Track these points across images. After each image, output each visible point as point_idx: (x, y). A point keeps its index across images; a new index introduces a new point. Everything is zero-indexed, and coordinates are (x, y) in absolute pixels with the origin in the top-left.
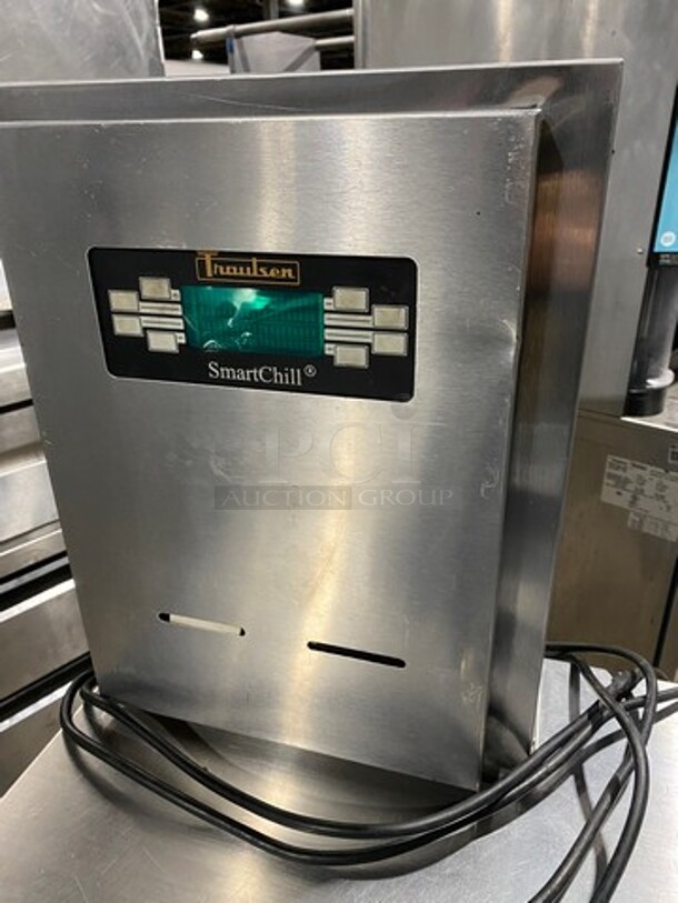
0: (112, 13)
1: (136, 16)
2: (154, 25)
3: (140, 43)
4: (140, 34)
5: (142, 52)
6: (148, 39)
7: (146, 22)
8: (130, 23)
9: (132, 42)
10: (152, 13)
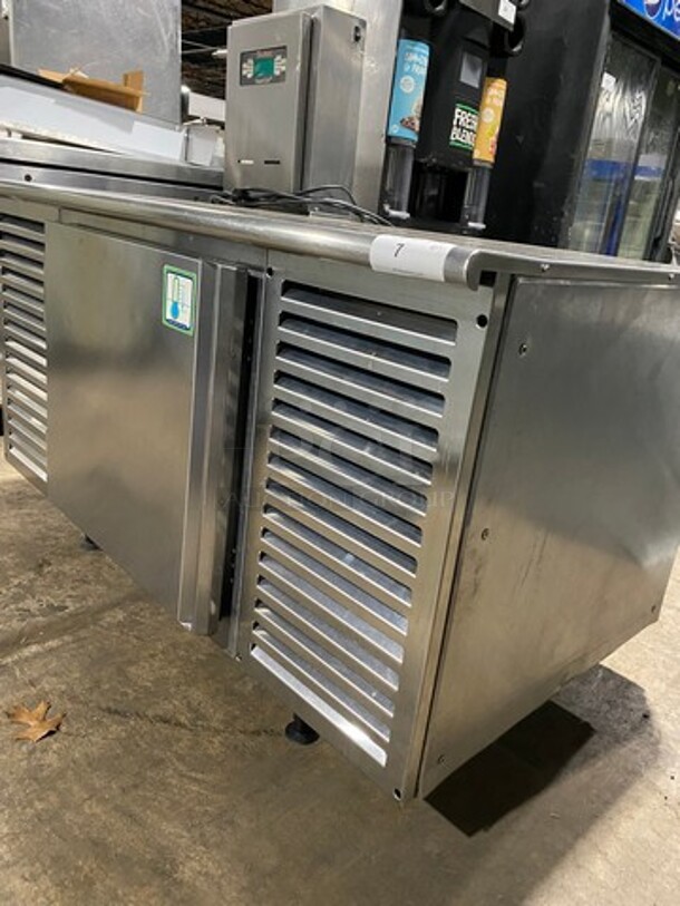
0: (149, 16)
1: (165, 21)
2: (177, 29)
3: (165, 38)
4: (167, 33)
5: (166, 44)
6: (172, 36)
7: (171, 26)
8: (161, 24)
9: (160, 37)
10: (176, 22)
